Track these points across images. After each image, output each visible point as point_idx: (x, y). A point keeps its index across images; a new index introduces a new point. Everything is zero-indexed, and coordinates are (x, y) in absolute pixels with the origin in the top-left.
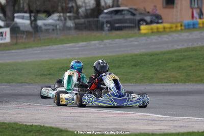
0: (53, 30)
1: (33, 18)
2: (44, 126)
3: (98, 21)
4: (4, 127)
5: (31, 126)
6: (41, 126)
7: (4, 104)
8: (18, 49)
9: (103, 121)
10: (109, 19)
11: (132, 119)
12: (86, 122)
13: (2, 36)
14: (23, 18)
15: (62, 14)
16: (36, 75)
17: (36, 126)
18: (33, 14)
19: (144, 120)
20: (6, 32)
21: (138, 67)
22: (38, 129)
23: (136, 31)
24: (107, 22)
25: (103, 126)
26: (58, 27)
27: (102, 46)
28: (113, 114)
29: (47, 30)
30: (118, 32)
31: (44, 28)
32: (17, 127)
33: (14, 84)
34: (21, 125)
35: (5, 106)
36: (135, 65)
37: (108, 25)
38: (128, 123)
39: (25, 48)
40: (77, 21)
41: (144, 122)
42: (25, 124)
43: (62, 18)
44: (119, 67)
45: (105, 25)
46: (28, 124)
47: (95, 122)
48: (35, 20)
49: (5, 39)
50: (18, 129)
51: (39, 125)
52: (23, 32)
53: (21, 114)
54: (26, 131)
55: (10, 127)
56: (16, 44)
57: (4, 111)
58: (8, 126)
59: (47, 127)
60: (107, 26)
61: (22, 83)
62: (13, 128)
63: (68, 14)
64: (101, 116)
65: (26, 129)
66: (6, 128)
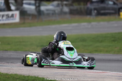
0: (53, 14)
1: (37, 5)
2: (38, 77)
3: (88, 8)
4: (7, 77)
5: (28, 77)
6: (35, 77)
7: (9, 63)
8: (25, 27)
9: (84, 76)
10: (97, 7)
11: (107, 76)
12: (71, 76)
13: (13, 17)
14: (30, 4)
15: (60, 2)
16: (38, 46)
17: (32, 77)
18: (37, 2)
19: (117, 76)
20: (16, 15)
21: (116, 42)
22: (33, 79)
23: (117, 16)
24: (95, 9)
25: (84, 79)
26: (57, 12)
27: (90, 26)
28: (93, 72)
29: (48, 14)
30: (103, 17)
31: (46, 12)
32: (17, 77)
33: (20, 51)
34: (20, 76)
35: (11, 65)
36: (114, 41)
37: (96, 11)
38: (103, 78)
39: (30, 26)
40: (72, 7)
41: (117, 77)
42: (23, 75)
43: (60, 5)
44: (101, 42)
45: (93, 12)
46: (25, 75)
47: (78, 76)
48: (39, 6)
49: (15, 19)
50: (17, 79)
51: (34, 76)
52: (29, 15)
53: (22, 70)
54: (23, 80)
55: (11, 77)
56: (24, 23)
57: (9, 68)
58: (10, 77)
59: (40, 78)
60: (94, 12)
61: (26, 51)
62: (13, 77)
63: (65, 2)
64: (83, 73)
65: (24, 78)
66: (8, 78)
